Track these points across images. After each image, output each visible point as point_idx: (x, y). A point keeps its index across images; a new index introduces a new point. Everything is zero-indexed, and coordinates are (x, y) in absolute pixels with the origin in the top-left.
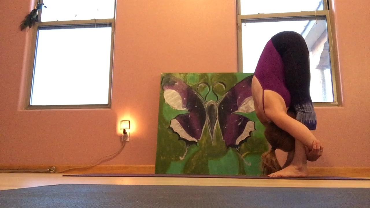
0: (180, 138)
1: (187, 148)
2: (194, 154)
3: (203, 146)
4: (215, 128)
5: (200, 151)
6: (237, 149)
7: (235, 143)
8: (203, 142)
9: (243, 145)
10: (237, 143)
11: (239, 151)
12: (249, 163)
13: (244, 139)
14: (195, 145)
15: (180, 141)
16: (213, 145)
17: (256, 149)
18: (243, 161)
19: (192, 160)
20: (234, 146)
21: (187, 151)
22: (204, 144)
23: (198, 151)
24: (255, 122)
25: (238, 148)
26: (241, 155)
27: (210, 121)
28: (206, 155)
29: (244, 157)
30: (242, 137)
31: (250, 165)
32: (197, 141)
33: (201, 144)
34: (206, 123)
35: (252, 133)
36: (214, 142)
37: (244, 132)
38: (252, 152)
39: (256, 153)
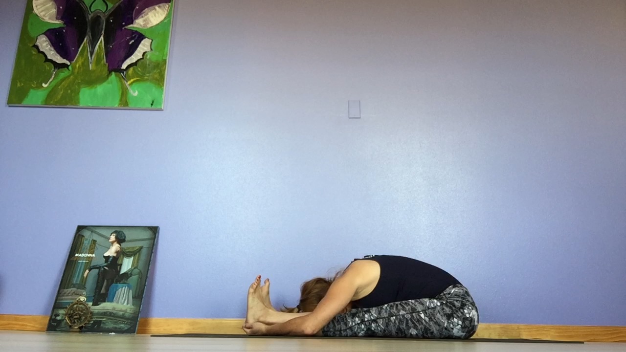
0: (47, 60)
1: (54, 73)
2: (63, 80)
3: (76, 70)
4: (97, 47)
5: (72, 77)
8: (77, 66)
14: (66, 68)
15: (47, 63)
16: (91, 68)
17: (147, 75)
19: (59, 87)
21: (53, 76)
22: (79, 67)
23: (68, 77)
24: (152, 41)
27: (91, 39)
28: (80, 81)
31: (137, 93)
32: (69, 64)
33: (74, 68)
34: (86, 39)
35: (147, 54)
36: (92, 66)
37: (136, 53)
38: (141, 79)
39: (147, 80)
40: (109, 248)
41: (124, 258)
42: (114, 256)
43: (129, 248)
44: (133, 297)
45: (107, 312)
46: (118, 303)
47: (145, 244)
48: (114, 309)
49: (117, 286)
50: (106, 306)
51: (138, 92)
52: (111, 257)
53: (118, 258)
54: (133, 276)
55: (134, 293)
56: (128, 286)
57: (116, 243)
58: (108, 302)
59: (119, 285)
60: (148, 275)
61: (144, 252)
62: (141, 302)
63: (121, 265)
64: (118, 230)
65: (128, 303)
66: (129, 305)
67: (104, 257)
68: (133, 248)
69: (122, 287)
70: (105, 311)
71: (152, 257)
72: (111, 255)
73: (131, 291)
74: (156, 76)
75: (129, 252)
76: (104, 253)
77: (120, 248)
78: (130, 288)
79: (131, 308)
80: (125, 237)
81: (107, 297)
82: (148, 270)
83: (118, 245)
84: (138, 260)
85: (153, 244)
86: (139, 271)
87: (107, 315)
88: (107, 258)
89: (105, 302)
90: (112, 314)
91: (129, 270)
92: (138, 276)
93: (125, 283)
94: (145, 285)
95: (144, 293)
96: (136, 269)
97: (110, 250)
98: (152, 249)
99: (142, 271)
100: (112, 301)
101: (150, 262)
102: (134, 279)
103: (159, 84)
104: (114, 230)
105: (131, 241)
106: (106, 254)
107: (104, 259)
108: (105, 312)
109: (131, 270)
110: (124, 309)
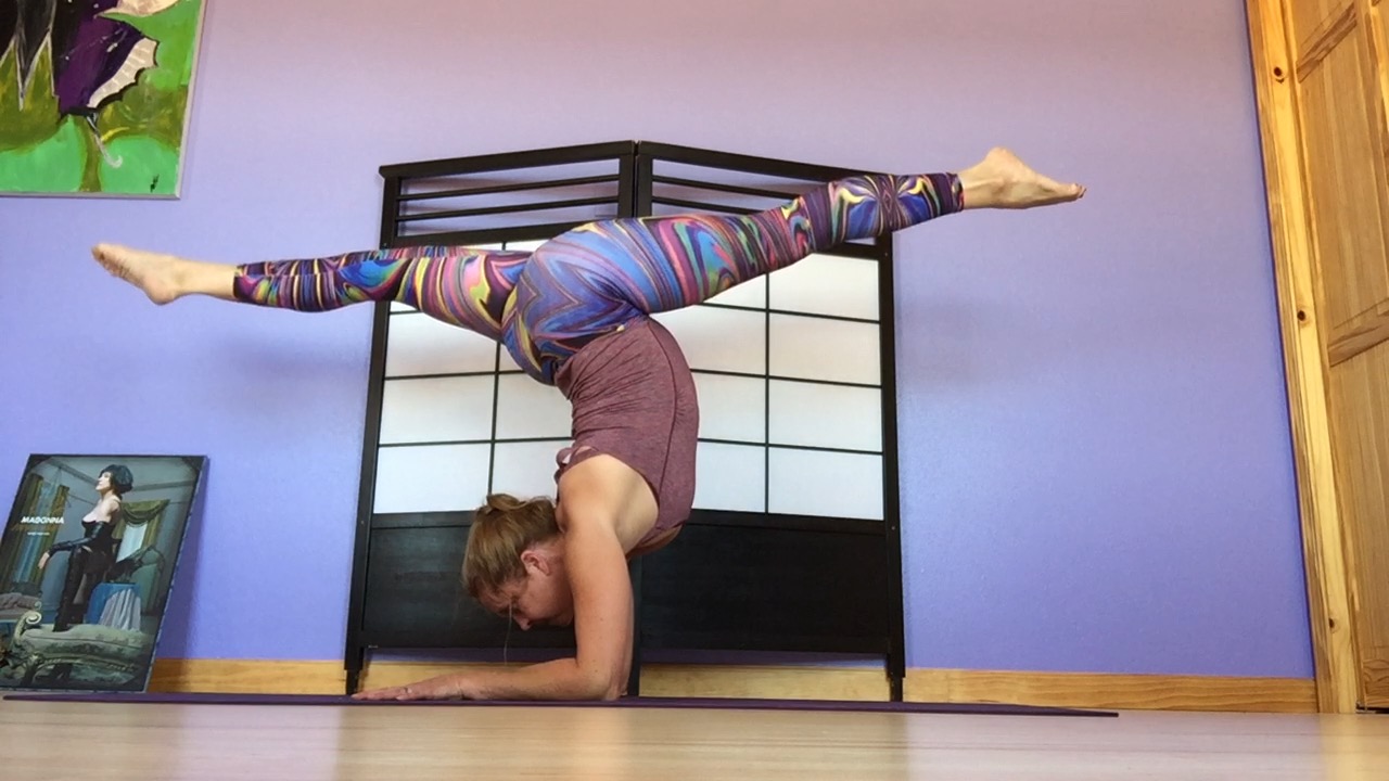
4: (36, 59)
6: (89, 119)
7: (88, 102)
9: (110, 107)
10: (94, 102)
11: (95, 124)
12: (117, 159)
13: (117, 91)
16: (21, 109)
17: (145, 120)
18: (100, 151)
20: (81, 110)
24: (158, 45)
25: (92, 117)
26: (96, 136)
27: (24, 41)
29: (104, 143)
30: (109, 86)
31: (120, 161)
34: (13, 42)
35: (145, 72)
36: (24, 101)
37: (122, 70)
38: (131, 130)
39: (143, 132)
40: (94, 505)
41: (128, 527)
42: (105, 523)
43: (138, 504)
44: (142, 613)
45: (85, 645)
46: (109, 625)
47: (175, 496)
48: (99, 638)
49: (109, 589)
50: (83, 632)
51: (125, 159)
52: (98, 524)
53: (114, 526)
54: (144, 567)
55: (145, 605)
56: (132, 588)
57: (110, 492)
58: (88, 623)
59: (116, 585)
60: (177, 564)
61: (171, 513)
62: (159, 624)
63: (120, 541)
64: (117, 463)
65: (130, 627)
66: (132, 629)
67: (84, 523)
68: (148, 503)
69: (121, 591)
70: (82, 643)
71: (188, 524)
72: (98, 521)
73: (138, 600)
74: (165, 122)
75: (137, 513)
76: (85, 515)
77: (120, 504)
78: (136, 592)
79: (136, 638)
80: (131, 480)
81: (86, 612)
82: (178, 552)
83: (115, 497)
84: (158, 531)
85: (193, 496)
86: (157, 554)
87: (85, 652)
88: (90, 526)
89: (81, 623)
90: (96, 651)
91: (138, 553)
92: (155, 565)
93: (128, 582)
94: (170, 587)
95: (167, 604)
96: (152, 552)
97: (97, 509)
98: (189, 508)
99: (165, 556)
100: (96, 621)
101: (182, 535)
102: (146, 573)
103: (169, 142)
104: (108, 465)
105: (144, 488)
106: (88, 519)
107: (84, 529)
108: (80, 646)
109: (141, 554)
110: (122, 639)
